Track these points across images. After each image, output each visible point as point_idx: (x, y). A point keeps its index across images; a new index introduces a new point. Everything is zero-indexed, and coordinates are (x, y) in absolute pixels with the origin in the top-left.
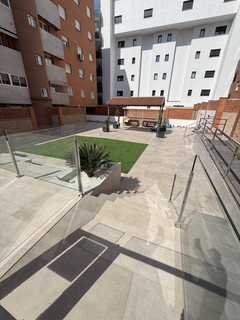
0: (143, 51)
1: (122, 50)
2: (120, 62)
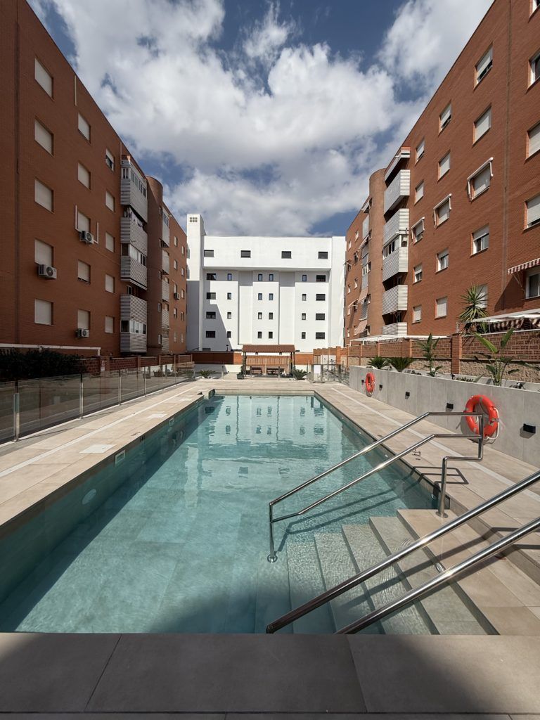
0: (240, 287)
1: (212, 282)
2: (210, 296)
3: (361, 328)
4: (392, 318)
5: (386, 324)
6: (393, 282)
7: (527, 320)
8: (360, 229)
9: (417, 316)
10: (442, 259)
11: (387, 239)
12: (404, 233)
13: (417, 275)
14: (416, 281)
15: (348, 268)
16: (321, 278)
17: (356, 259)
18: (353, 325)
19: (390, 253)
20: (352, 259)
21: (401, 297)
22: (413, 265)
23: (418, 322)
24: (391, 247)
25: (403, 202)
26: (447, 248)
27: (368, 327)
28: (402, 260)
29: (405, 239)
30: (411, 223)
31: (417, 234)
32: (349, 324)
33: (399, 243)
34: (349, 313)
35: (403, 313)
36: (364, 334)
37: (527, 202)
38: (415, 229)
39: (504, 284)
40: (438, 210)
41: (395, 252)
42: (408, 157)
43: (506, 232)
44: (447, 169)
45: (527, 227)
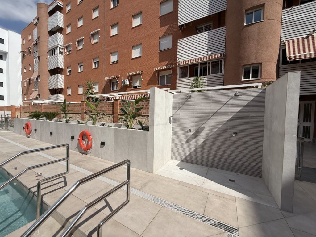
3: (35, 94)
4: (55, 91)
5: (52, 94)
6: (55, 71)
7: (109, 98)
8: (31, 34)
9: (69, 92)
10: (80, 66)
11: (51, 46)
12: (61, 47)
13: (69, 71)
14: (68, 74)
15: (23, 56)
17: (30, 52)
18: (29, 93)
19: (52, 55)
20: (27, 51)
21: (60, 81)
22: (67, 66)
23: (69, 95)
24: (53, 52)
25: (59, 30)
26: (83, 62)
27: (39, 95)
28: (60, 61)
29: (61, 50)
30: (65, 43)
31: (68, 50)
32: (26, 92)
33: (57, 51)
34: (25, 85)
35: (62, 89)
36: (37, 99)
37: (111, 53)
38: (67, 47)
39: (104, 83)
40: (78, 42)
41: (55, 55)
42: (62, 7)
43: (105, 63)
44: (82, 24)
45: (111, 63)
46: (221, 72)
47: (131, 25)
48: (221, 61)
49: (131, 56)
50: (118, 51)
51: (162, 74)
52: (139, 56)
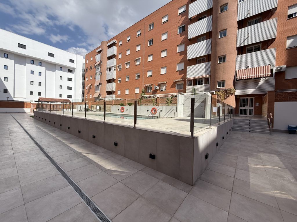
0: (16, 64)
4: (109, 93)
5: (108, 95)
6: (109, 81)
8: (93, 57)
9: (119, 93)
11: (108, 66)
12: (115, 66)
13: (119, 81)
16: (70, 71)
17: (91, 68)
18: (90, 94)
19: (109, 71)
20: (89, 67)
21: (112, 86)
22: (118, 77)
23: (119, 95)
24: (110, 69)
25: (114, 56)
27: (100, 95)
28: (113, 75)
29: (115, 68)
30: (117, 64)
31: (119, 68)
33: (113, 68)
34: (87, 89)
35: (114, 92)
37: (147, 71)
38: (118, 66)
39: (143, 88)
40: (127, 64)
41: (111, 71)
42: (116, 42)
43: (143, 76)
44: (129, 54)
45: (148, 77)
46: (209, 83)
47: (161, 56)
48: (209, 78)
49: (160, 73)
50: (152, 70)
51: (178, 83)
52: (165, 73)
